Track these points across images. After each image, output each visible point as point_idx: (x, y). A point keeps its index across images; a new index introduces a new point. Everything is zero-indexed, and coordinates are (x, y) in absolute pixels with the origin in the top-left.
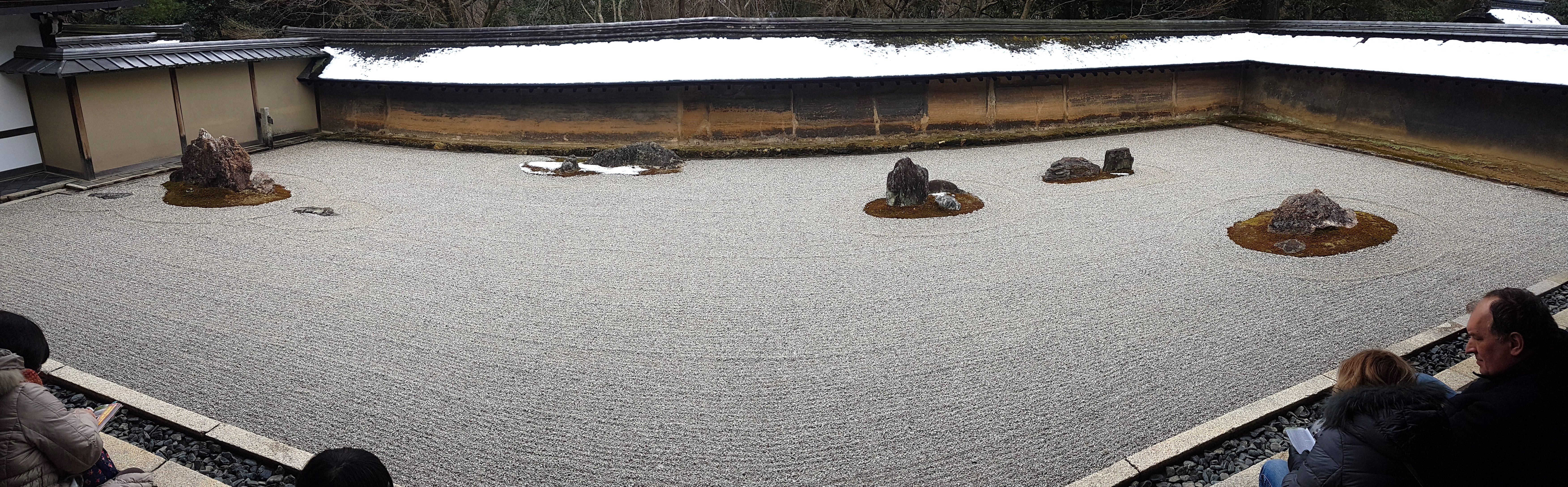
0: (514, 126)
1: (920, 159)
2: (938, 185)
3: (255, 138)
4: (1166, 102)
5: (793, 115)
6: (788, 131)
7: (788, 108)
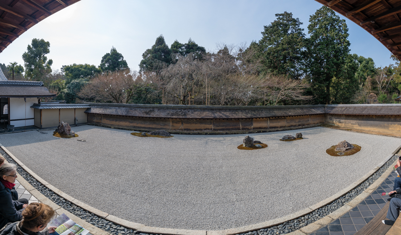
0: (132, 124)
1: (251, 136)
2: (256, 142)
3: (74, 124)
4: (308, 122)
5: (213, 126)
6: (211, 129)
7: (211, 124)
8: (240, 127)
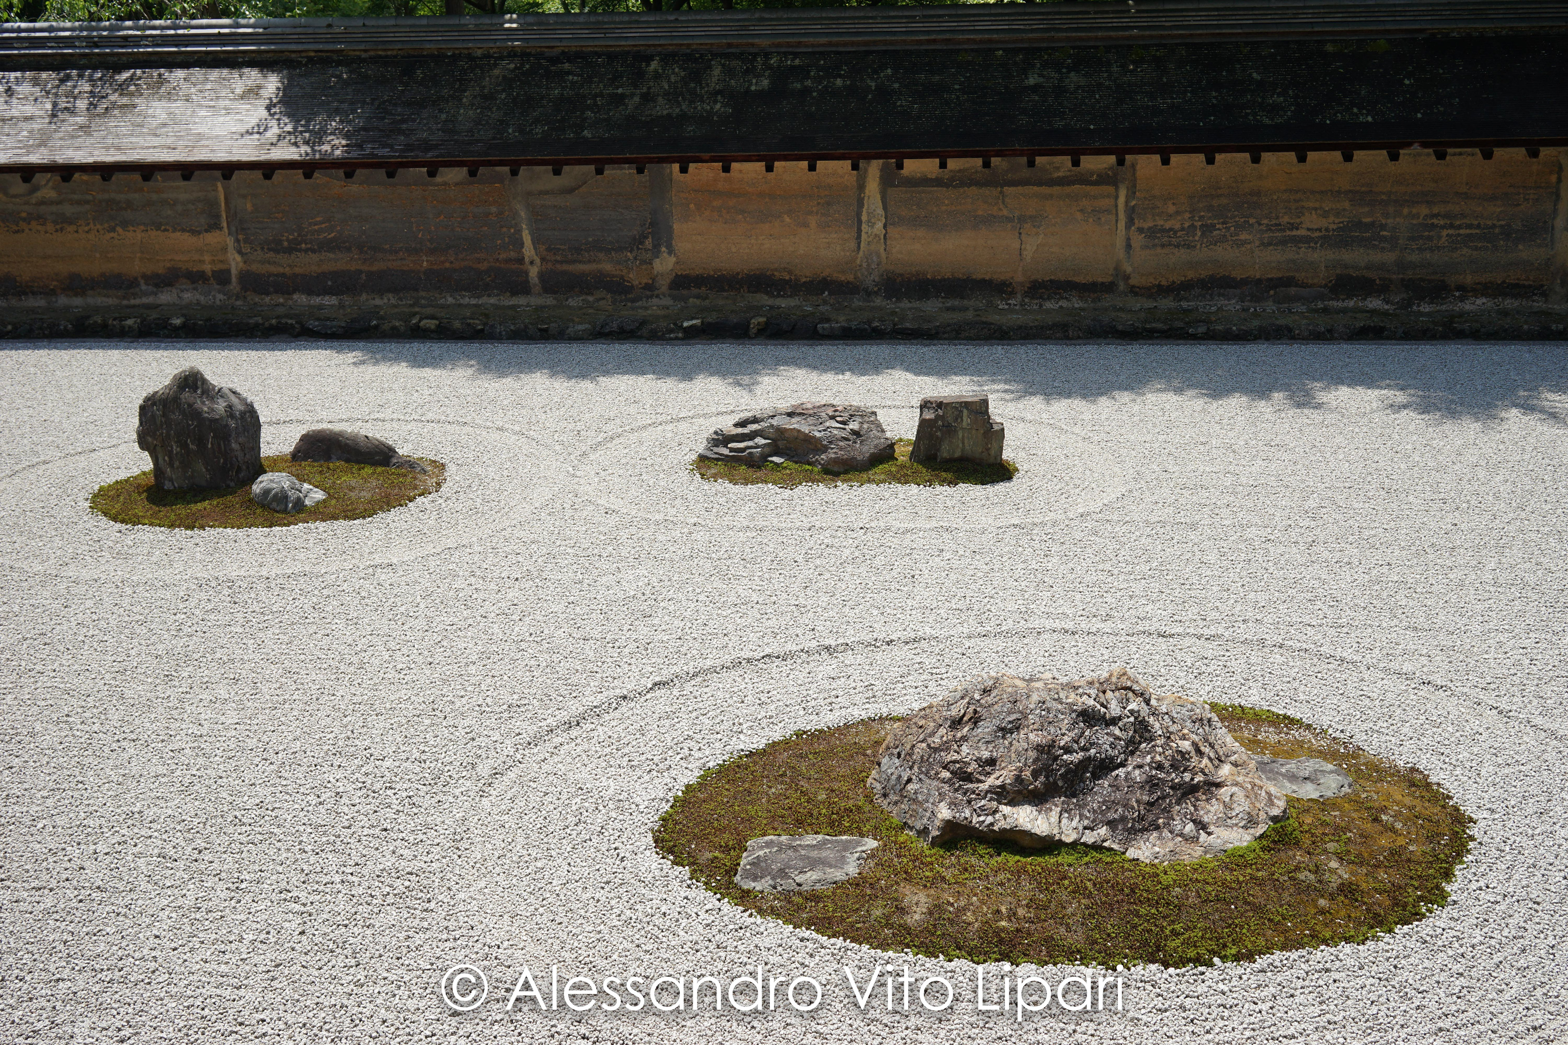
5: (230, 241)
6: (222, 277)
7: (214, 226)
8: (521, 260)
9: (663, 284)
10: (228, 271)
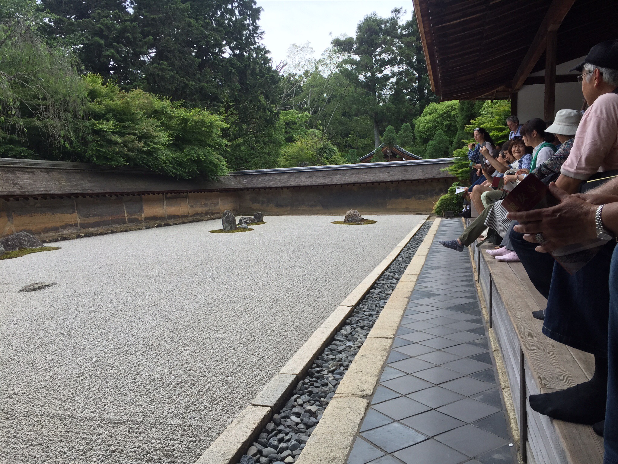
6: (76, 225)
7: (74, 212)
8: (125, 216)
9: (143, 219)
10: (77, 223)
